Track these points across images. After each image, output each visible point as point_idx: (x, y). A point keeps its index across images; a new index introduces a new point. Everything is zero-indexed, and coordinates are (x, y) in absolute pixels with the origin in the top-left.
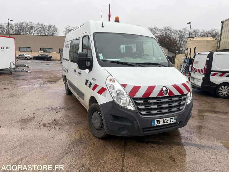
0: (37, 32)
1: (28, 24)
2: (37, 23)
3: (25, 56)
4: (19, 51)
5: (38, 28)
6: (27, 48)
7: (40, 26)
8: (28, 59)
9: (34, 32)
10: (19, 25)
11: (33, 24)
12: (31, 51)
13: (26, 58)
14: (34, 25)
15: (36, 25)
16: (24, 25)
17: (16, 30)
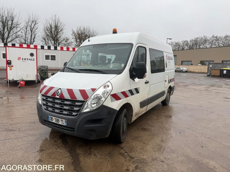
0: (211, 45)
1: (202, 38)
2: (212, 36)
3: (181, 69)
4: (182, 64)
5: (213, 41)
6: (189, 62)
7: (215, 39)
8: (183, 72)
9: (207, 45)
10: (194, 41)
11: (207, 37)
12: (192, 64)
13: (182, 71)
14: (208, 39)
15: (210, 38)
16: (198, 40)
17: (190, 46)
